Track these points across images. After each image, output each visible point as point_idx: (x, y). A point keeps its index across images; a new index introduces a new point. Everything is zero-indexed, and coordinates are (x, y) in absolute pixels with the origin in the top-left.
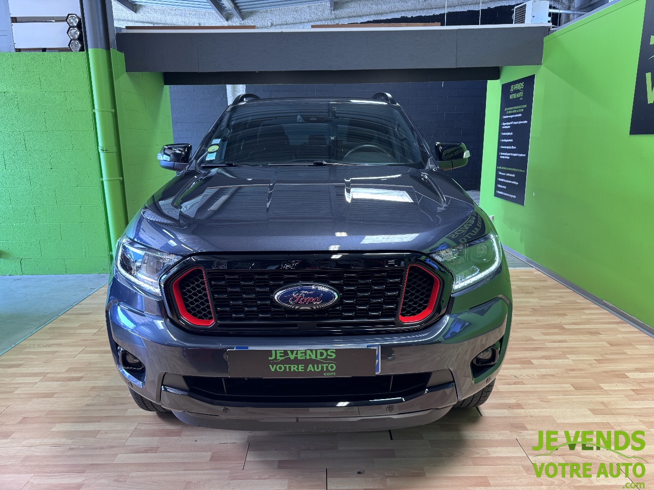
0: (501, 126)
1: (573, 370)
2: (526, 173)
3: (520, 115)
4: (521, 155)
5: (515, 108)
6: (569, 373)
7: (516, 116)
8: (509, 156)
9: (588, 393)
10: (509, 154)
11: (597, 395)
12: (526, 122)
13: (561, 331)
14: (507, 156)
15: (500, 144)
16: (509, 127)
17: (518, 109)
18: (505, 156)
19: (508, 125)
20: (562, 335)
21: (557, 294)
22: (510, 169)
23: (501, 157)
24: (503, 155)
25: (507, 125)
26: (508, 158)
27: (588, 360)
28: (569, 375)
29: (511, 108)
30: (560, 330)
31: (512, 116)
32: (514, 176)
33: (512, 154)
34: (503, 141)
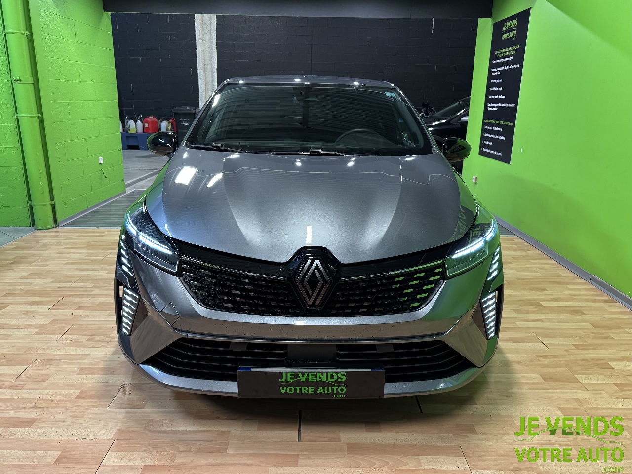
0: (490, 72)
1: (545, 357)
2: (514, 126)
3: (512, 58)
4: (510, 105)
5: (507, 50)
6: (539, 361)
7: (508, 59)
8: (497, 107)
9: (560, 386)
10: (497, 105)
11: (571, 389)
12: (518, 66)
13: (537, 309)
14: (495, 107)
15: (488, 93)
16: (499, 73)
17: (509, 51)
18: (493, 107)
19: (498, 71)
20: (538, 313)
21: (539, 266)
22: (498, 122)
23: (488, 109)
24: (490, 107)
25: (496, 71)
26: (496, 109)
27: (566, 345)
28: (539, 362)
29: (502, 51)
30: (536, 307)
31: (503, 60)
32: (501, 129)
33: (501, 105)
34: (491, 89)
